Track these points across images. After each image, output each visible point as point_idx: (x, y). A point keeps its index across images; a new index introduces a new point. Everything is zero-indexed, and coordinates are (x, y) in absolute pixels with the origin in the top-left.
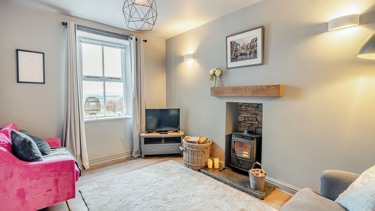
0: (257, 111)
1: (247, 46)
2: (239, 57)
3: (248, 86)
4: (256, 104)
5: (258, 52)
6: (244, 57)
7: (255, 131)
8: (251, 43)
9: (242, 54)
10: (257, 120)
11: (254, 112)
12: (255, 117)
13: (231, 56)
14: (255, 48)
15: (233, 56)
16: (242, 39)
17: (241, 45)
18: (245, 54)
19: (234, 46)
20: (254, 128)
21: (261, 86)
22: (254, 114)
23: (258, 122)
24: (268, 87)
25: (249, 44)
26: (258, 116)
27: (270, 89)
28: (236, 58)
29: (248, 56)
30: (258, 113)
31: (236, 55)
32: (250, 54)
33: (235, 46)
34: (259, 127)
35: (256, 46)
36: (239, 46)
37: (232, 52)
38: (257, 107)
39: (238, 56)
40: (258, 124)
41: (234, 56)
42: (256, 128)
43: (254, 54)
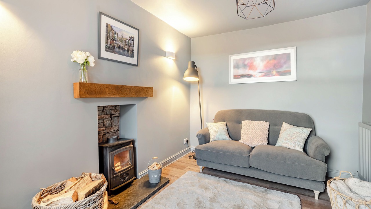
0: (104, 115)
1: (125, 41)
2: (117, 50)
3: (132, 86)
4: (102, 106)
5: (134, 52)
6: (121, 51)
7: (103, 138)
8: (129, 40)
9: (119, 47)
10: (104, 125)
11: (101, 116)
12: (102, 123)
13: (107, 42)
14: (132, 47)
15: (109, 44)
16: (121, 30)
17: (120, 35)
18: (123, 49)
19: (110, 32)
20: (102, 136)
21: (142, 87)
22: (101, 119)
23: (105, 127)
24: (147, 88)
25: (128, 40)
26: (105, 121)
27: (148, 90)
28: (113, 48)
29: (126, 52)
30: (104, 117)
31: (112, 44)
32: (128, 51)
33: (112, 32)
34: (106, 133)
35: (133, 46)
36: (117, 35)
37: (107, 38)
38: (103, 110)
39: (116, 47)
40: (105, 129)
41: (111, 44)
42: (104, 135)
43: (131, 53)
